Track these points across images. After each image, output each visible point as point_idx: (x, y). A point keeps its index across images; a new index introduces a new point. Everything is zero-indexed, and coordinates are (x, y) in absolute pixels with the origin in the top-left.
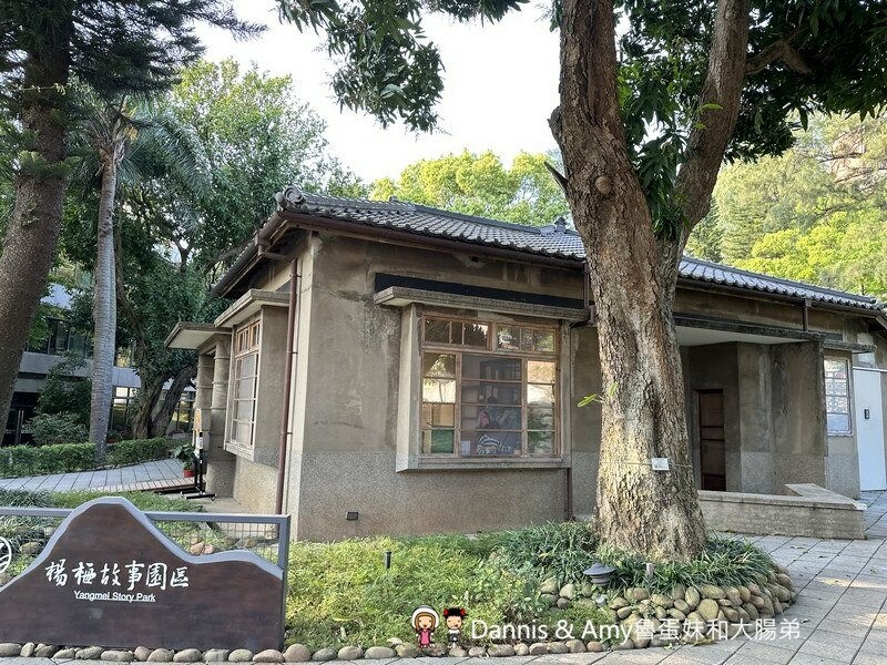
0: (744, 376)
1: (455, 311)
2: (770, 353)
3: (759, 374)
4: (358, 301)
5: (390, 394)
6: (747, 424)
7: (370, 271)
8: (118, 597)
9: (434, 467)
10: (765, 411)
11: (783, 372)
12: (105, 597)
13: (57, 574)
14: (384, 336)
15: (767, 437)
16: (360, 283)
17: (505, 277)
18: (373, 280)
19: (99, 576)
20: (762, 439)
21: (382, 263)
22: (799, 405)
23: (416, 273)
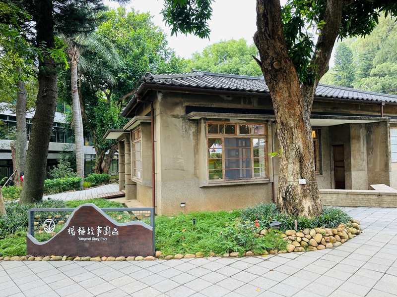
0: (353, 138)
1: (220, 120)
2: (365, 127)
3: (360, 137)
4: (179, 118)
5: (195, 156)
6: (354, 159)
7: (184, 105)
8: (94, 239)
9: (214, 185)
10: (363, 153)
11: (372, 136)
12: (89, 239)
13: (71, 231)
14: (191, 132)
15: (364, 164)
16: (180, 111)
17: (242, 103)
18: (185, 109)
19: (87, 232)
20: (361, 166)
21: (188, 101)
22: (378, 150)
23: (203, 105)
